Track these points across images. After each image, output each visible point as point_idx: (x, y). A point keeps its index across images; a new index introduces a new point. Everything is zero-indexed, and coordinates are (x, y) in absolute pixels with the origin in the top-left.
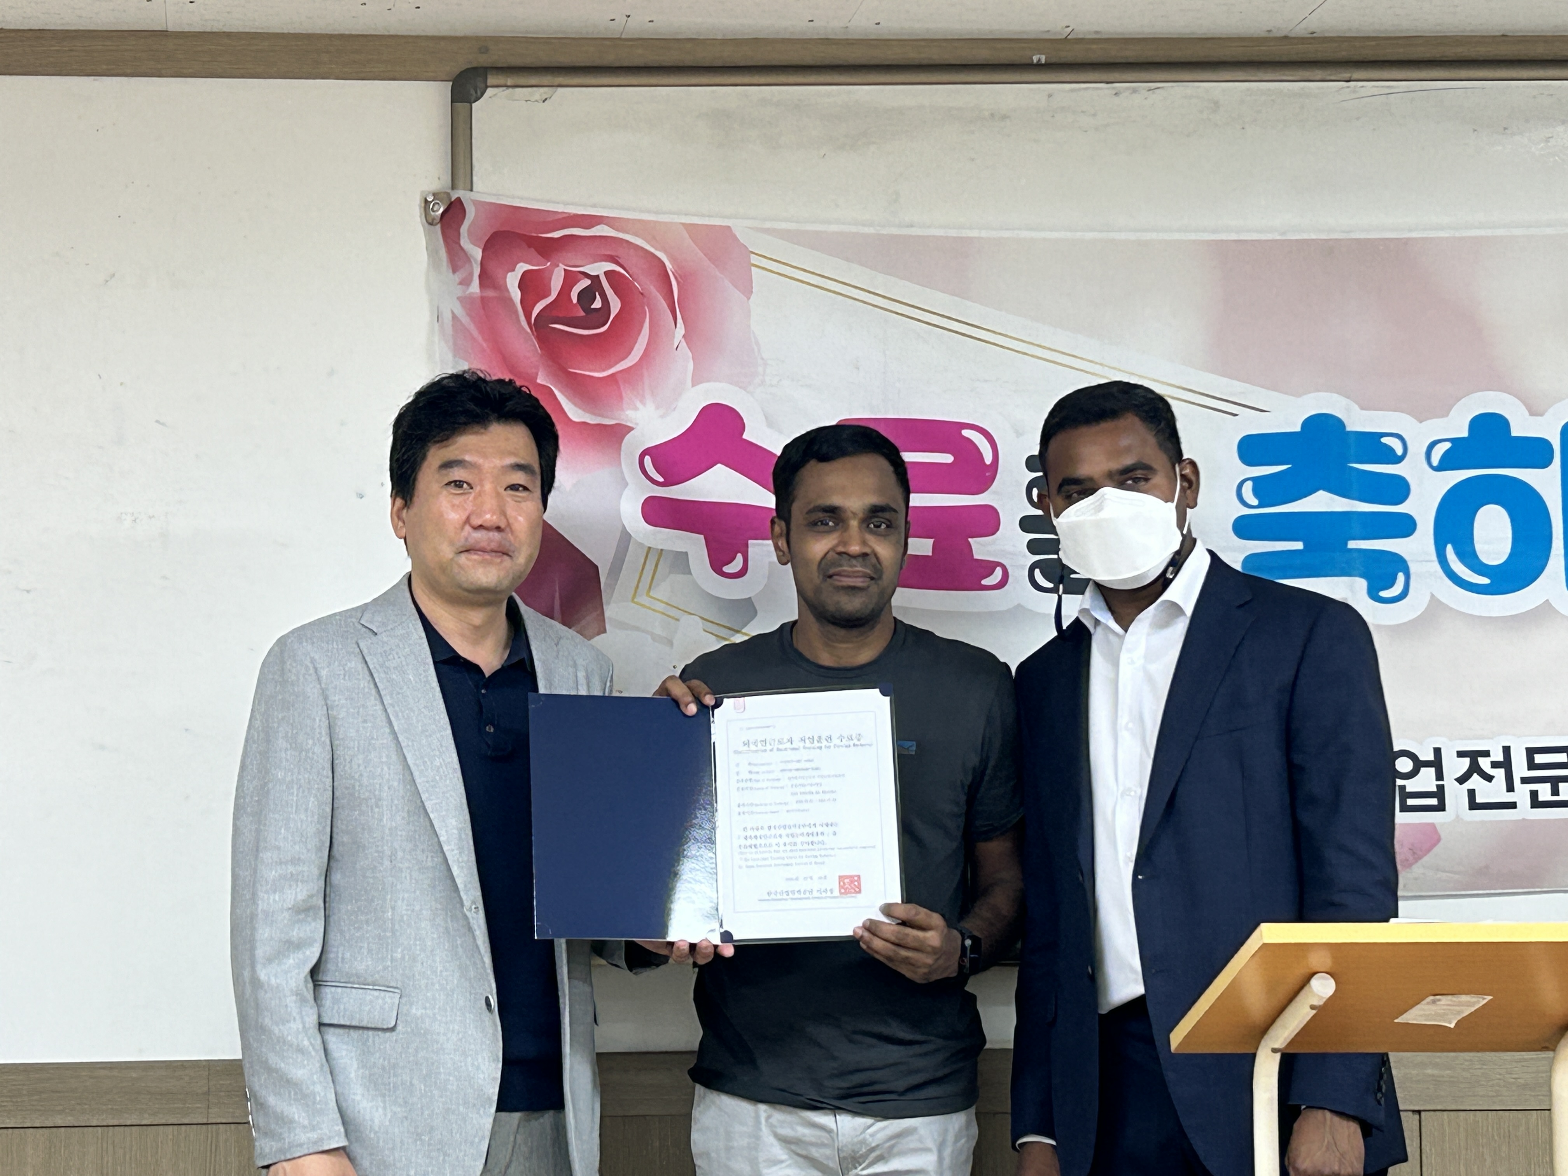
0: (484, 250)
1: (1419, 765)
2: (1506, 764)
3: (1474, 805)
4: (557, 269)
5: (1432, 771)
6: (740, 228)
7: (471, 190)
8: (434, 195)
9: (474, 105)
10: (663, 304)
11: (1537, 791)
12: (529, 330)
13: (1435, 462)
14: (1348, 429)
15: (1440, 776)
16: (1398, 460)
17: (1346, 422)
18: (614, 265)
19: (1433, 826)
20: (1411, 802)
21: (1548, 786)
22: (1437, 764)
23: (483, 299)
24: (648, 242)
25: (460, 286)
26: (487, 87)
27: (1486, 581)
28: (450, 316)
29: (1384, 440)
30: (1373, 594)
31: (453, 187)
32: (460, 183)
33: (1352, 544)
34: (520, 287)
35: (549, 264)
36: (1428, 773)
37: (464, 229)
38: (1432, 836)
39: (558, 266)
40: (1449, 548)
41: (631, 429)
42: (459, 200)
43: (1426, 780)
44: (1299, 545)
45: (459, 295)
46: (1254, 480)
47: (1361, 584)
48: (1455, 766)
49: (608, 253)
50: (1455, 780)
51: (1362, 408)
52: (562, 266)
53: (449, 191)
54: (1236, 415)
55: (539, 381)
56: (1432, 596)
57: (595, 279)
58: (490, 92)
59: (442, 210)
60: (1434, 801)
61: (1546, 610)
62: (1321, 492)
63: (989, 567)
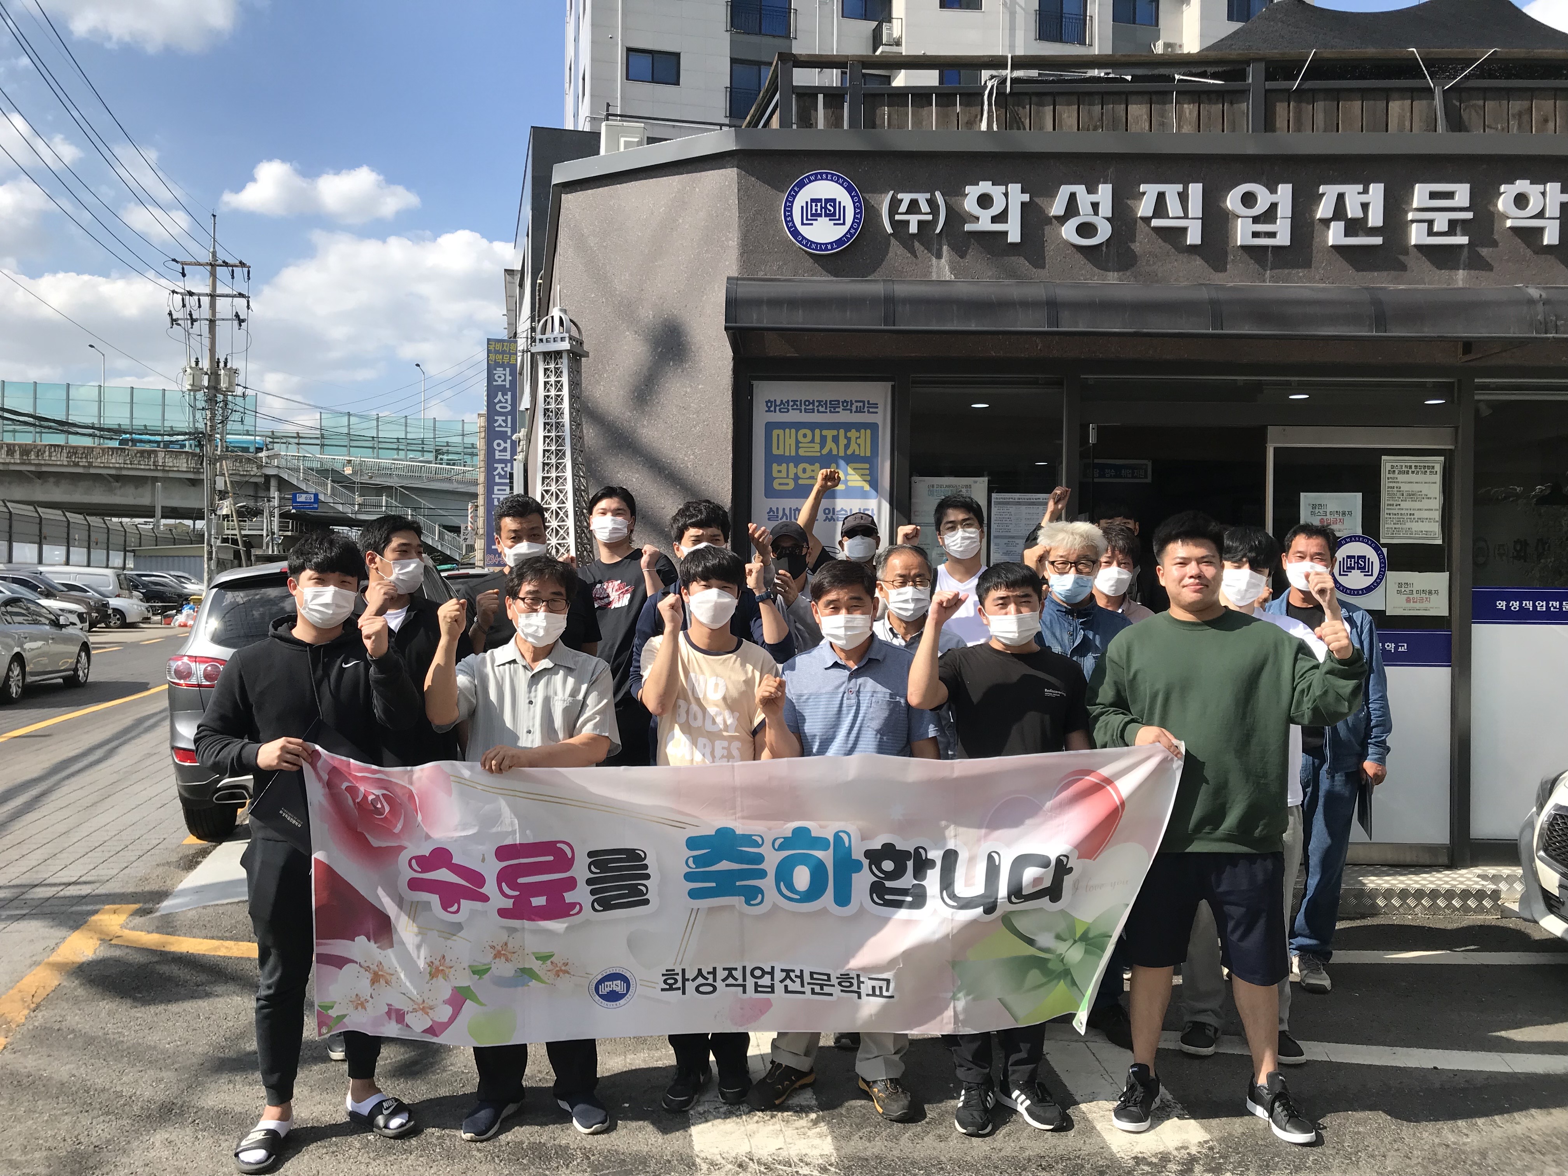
1: (764, 973)
2: (801, 976)
3: (787, 991)
5: (770, 976)
11: (814, 988)
13: (776, 848)
14: (737, 833)
15: (772, 979)
16: (760, 846)
17: (736, 830)
19: (768, 1000)
20: (759, 989)
21: (818, 987)
22: (772, 973)
27: (798, 898)
29: (753, 838)
30: (747, 903)
33: (738, 882)
36: (768, 977)
40: (782, 883)
43: (766, 980)
44: (713, 884)
46: (694, 856)
47: (742, 899)
48: (779, 975)
50: (779, 981)
51: (744, 822)
56: (774, 903)
60: (770, 990)
61: (823, 910)
63: (573, 905)
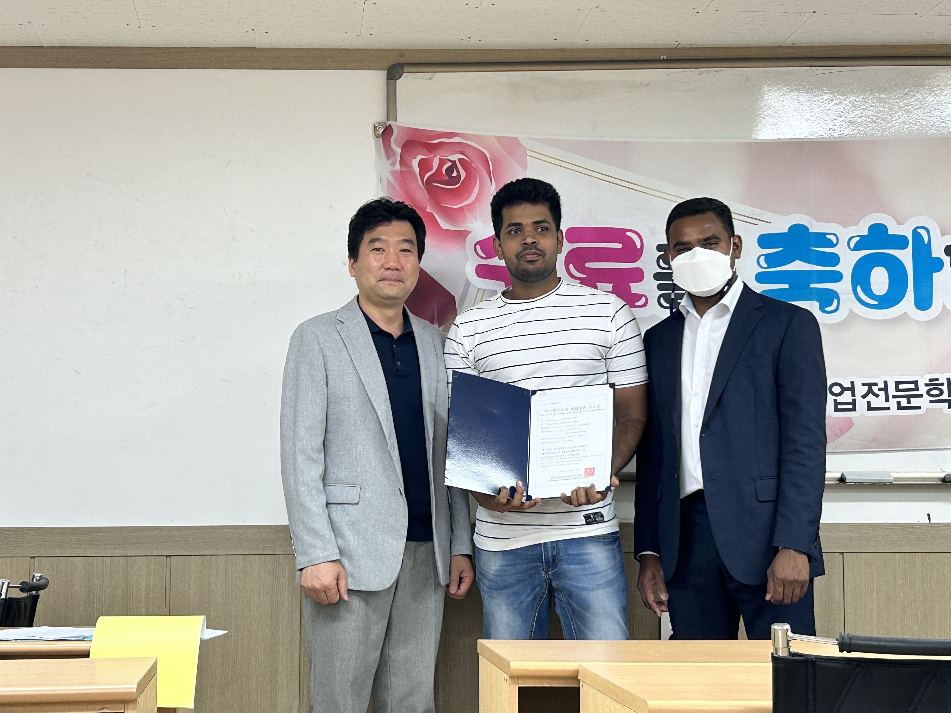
0: (401, 149)
1: (843, 389)
2: (885, 389)
3: (870, 408)
4: (436, 158)
6: (522, 138)
7: (396, 121)
8: (379, 123)
9: (397, 81)
10: (485, 174)
11: (900, 402)
12: (422, 186)
13: (852, 247)
14: (810, 231)
15: (853, 395)
16: (834, 246)
17: (809, 228)
18: (462, 155)
20: (839, 407)
21: (906, 399)
22: (852, 389)
23: (401, 172)
24: (479, 145)
25: (391, 166)
26: (403, 73)
27: (876, 303)
28: (386, 179)
29: (828, 236)
30: (822, 309)
31: (388, 120)
32: (391, 116)
33: (812, 286)
34: (418, 166)
35: (432, 155)
36: (848, 394)
37: (392, 139)
38: (850, 423)
39: (436, 156)
40: (859, 287)
41: (470, 232)
42: (390, 125)
43: (847, 397)
44: (786, 286)
45: (390, 170)
46: (765, 255)
47: (816, 304)
48: (861, 390)
49: (460, 150)
50: (861, 396)
51: (817, 221)
52: (438, 157)
53: (386, 122)
54: (756, 225)
55: (428, 210)
56: (850, 310)
57: (454, 162)
58: (404, 75)
59: (382, 130)
60: (851, 407)
61: (904, 317)
62: (797, 262)
63: (639, 297)
